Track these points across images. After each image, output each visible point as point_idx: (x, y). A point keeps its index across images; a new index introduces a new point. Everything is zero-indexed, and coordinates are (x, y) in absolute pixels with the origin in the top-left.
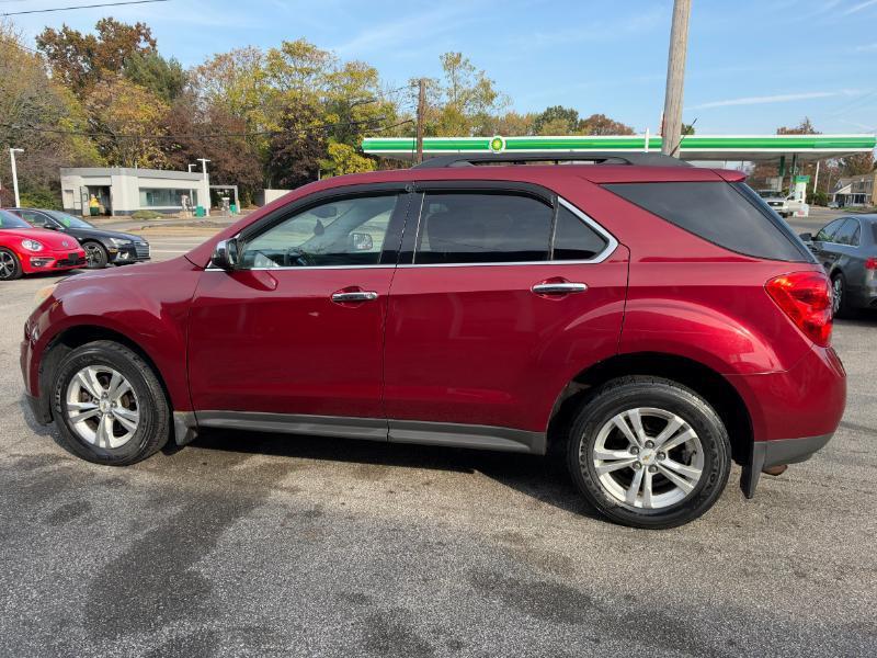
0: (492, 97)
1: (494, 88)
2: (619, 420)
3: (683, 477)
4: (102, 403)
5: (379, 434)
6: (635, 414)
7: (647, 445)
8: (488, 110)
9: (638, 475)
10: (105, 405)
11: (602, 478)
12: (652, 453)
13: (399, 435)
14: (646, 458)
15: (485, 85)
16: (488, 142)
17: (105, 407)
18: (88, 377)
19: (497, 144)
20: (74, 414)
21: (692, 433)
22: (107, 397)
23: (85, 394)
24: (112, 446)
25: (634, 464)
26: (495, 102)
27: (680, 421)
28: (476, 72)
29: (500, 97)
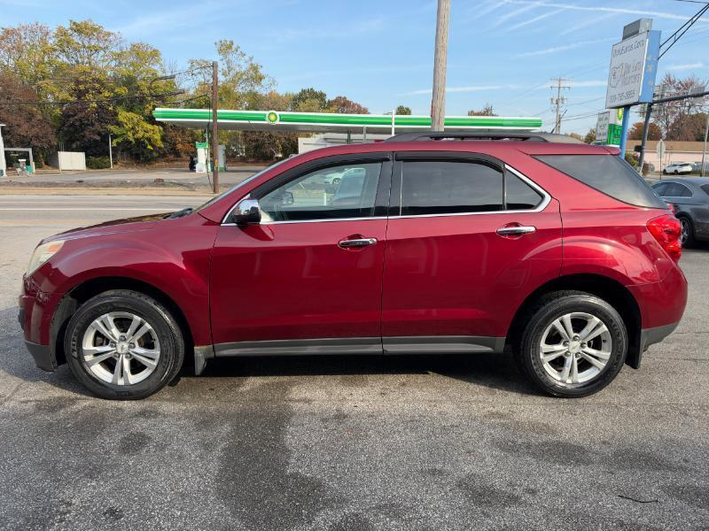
0: (261, 79)
1: (262, 71)
2: (556, 323)
3: (596, 358)
4: (119, 346)
5: (376, 349)
6: (567, 317)
7: (574, 339)
8: (257, 89)
9: (569, 360)
10: (122, 347)
11: (545, 366)
12: (577, 344)
13: (392, 348)
14: (574, 348)
15: (255, 69)
16: (265, 115)
17: (122, 348)
18: (106, 323)
19: (273, 117)
20: (88, 358)
21: (604, 328)
22: (125, 340)
23: (100, 339)
24: (132, 383)
25: (566, 354)
26: (263, 82)
27: (597, 320)
28: (247, 58)
29: (266, 79)
